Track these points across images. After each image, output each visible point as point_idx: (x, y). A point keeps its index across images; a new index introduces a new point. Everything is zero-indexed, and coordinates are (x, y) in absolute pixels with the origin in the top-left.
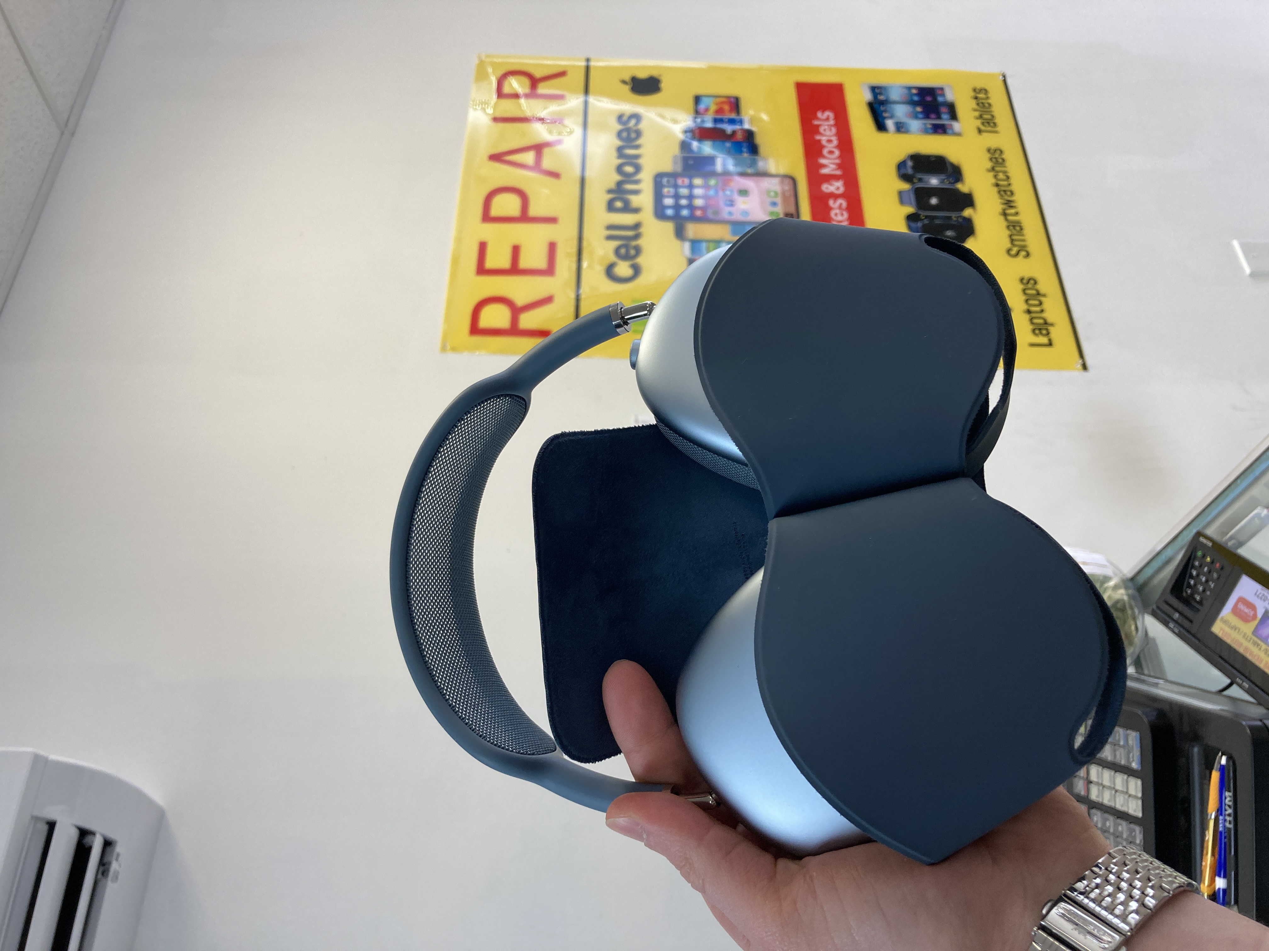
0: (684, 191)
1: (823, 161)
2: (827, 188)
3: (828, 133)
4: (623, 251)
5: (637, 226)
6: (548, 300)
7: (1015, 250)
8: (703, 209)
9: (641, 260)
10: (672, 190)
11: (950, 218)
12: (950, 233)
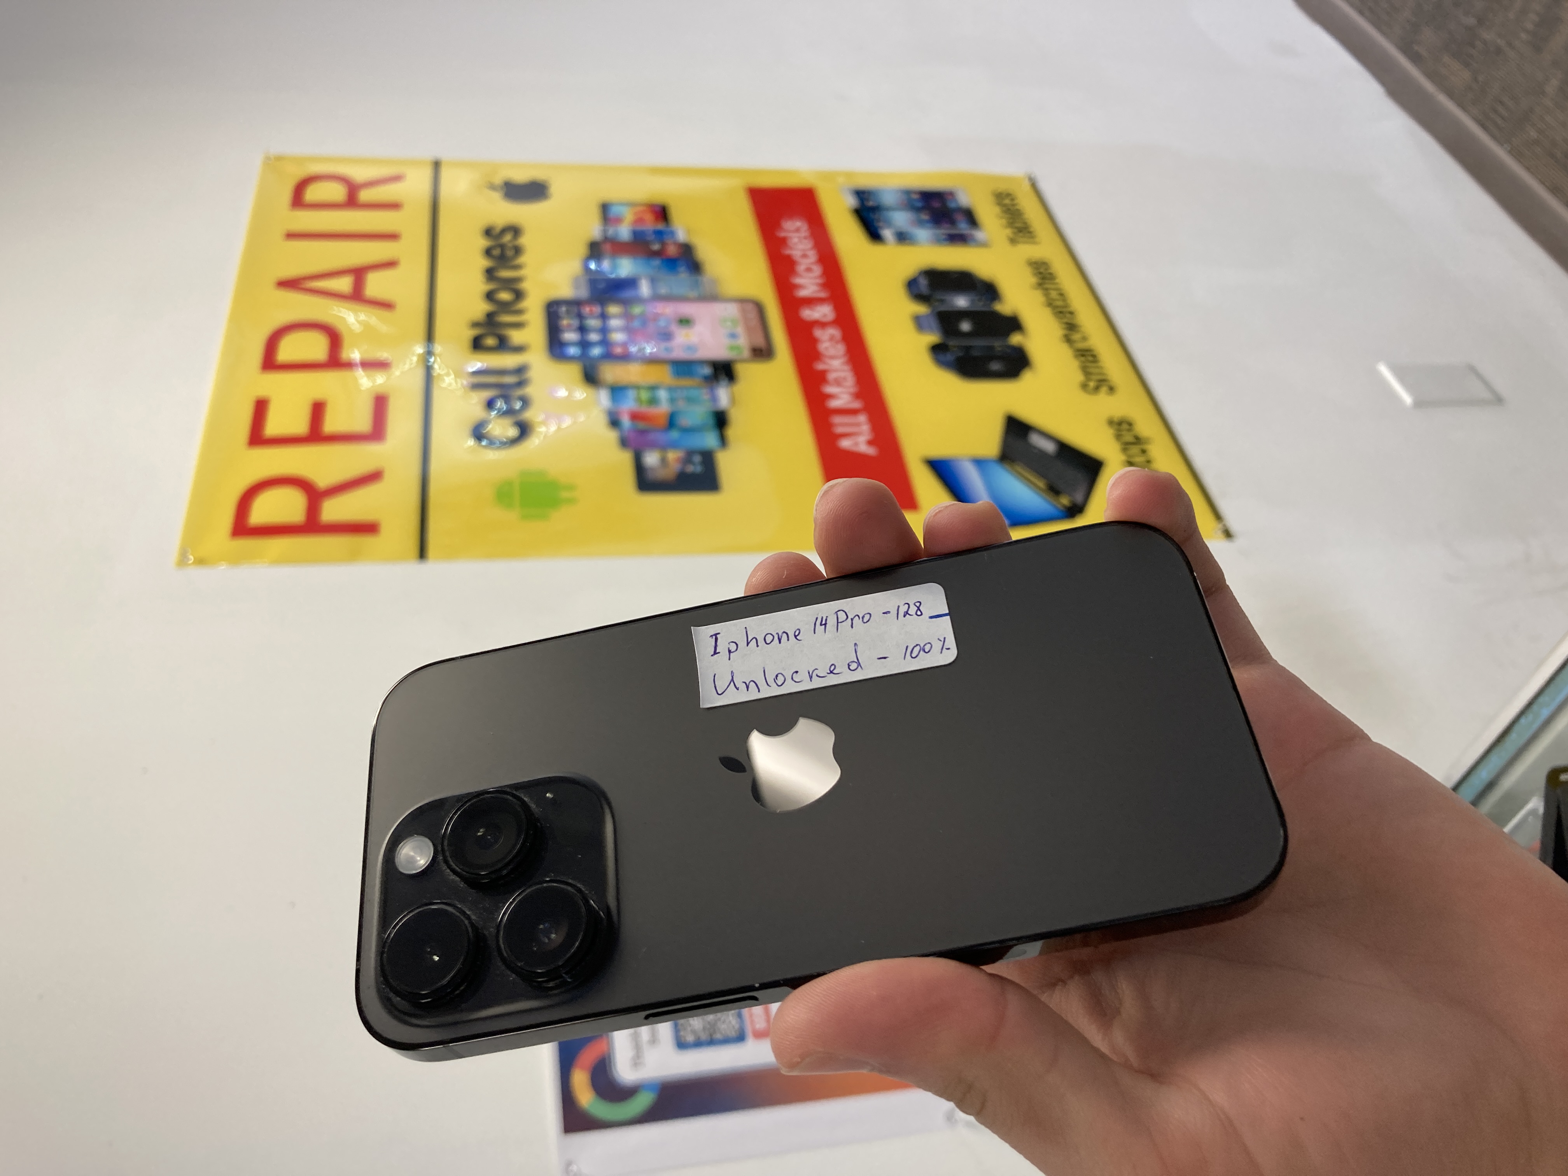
0: (593, 323)
1: (798, 281)
2: (810, 314)
3: (801, 247)
4: (499, 404)
5: (520, 370)
6: (374, 477)
7: (1092, 384)
8: (625, 345)
9: (530, 416)
10: (575, 323)
11: (993, 347)
12: (995, 366)
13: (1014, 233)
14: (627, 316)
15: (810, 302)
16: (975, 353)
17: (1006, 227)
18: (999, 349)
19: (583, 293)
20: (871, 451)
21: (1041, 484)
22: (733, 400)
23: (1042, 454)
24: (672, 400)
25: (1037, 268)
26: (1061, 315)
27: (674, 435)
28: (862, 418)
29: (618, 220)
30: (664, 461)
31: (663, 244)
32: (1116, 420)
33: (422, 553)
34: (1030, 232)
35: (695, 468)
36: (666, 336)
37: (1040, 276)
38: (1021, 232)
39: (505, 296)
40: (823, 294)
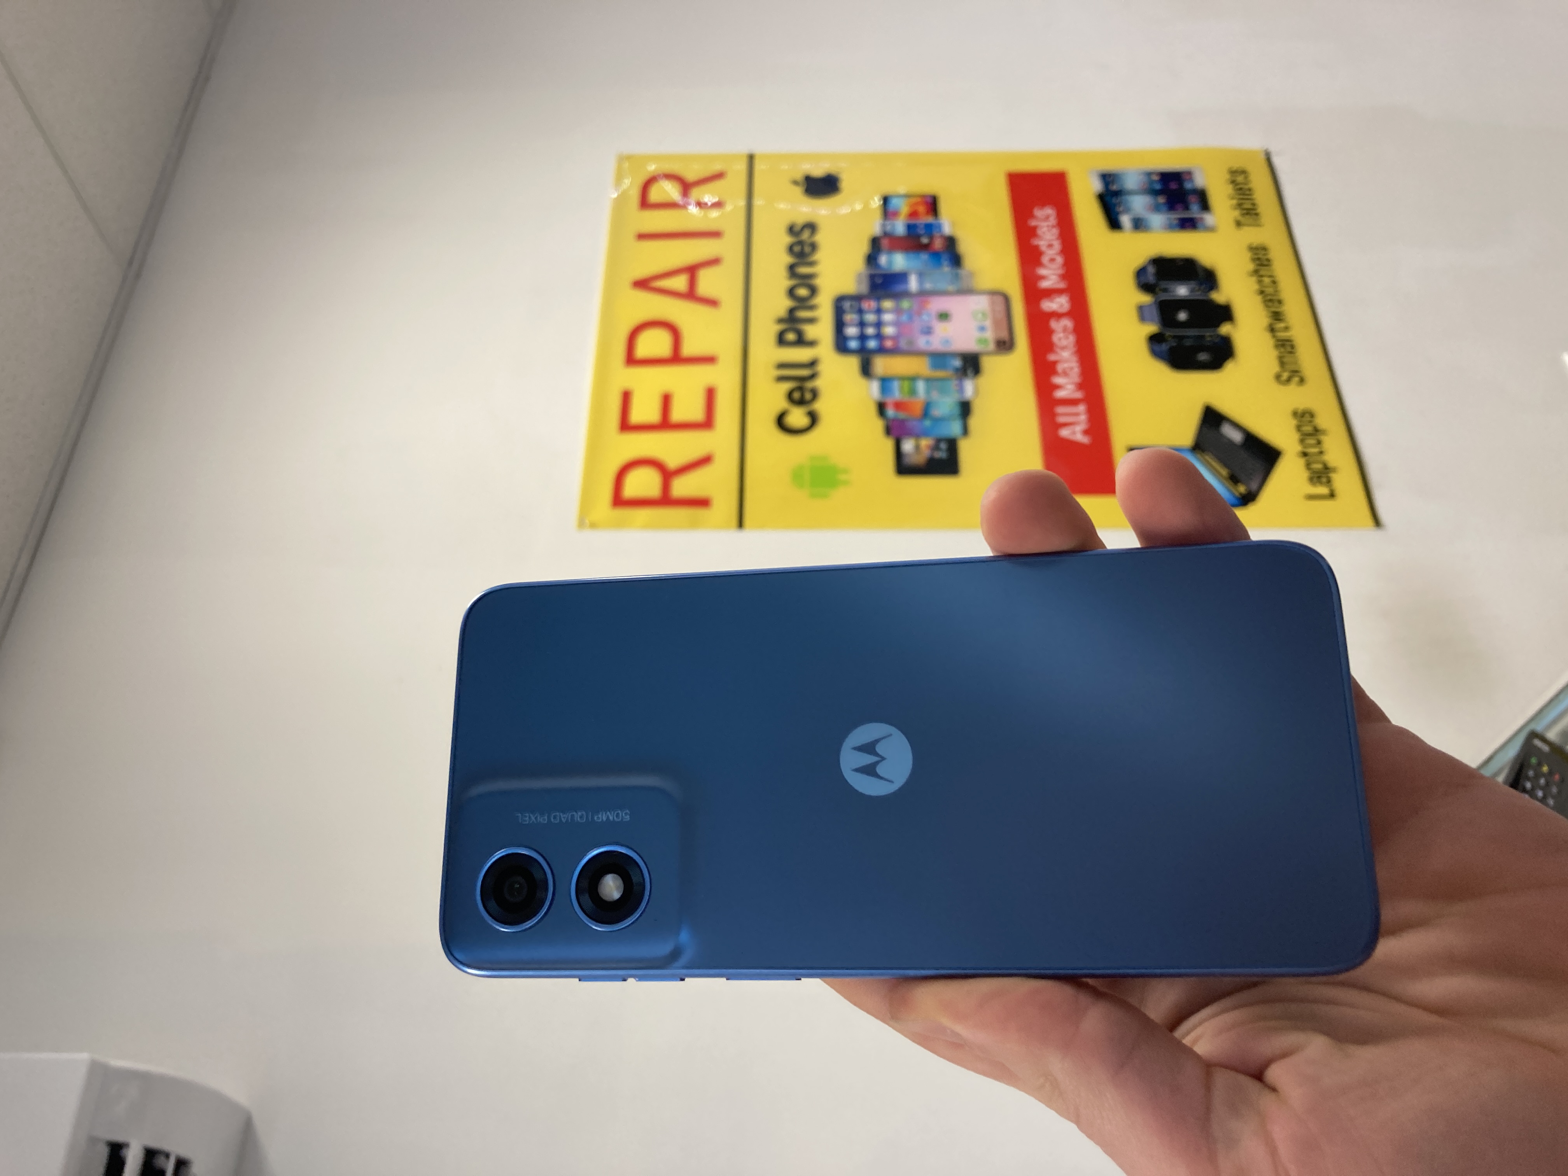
0: (870, 318)
1: (1042, 272)
2: (1047, 305)
3: (1048, 236)
4: (797, 395)
5: (813, 364)
6: (705, 460)
7: (1285, 375)
8: (895, 338)
9: (819, 406)
10: (856, 317)
11: (1203, 337)
12: (1203, 357)
13: (1243, 215)
14: (898, 311)
15: (1049, 293)
16: (1188, 343)
17: (1235, 209)
18: (1209, 339)
19: (864, 289)
20: (1085, 440)
21: (1224, 472)
22: (976, 391)
23: (1230, 443)
24: (928, 391)
25: (1256, 254)
26: (1270, 304)
27: (927, 423)
28: (1082, 408)
29: (895, 214)
30: (917, 447)
31: (931, 237)
32: (1300, 411)
33: (741, 524)
34: (1257, 214)
35: (942, 454)
36: (928, 331)
37: (1258, 262)
38: (1247, 214)
39: (803, 292)
40: (1062, 285)
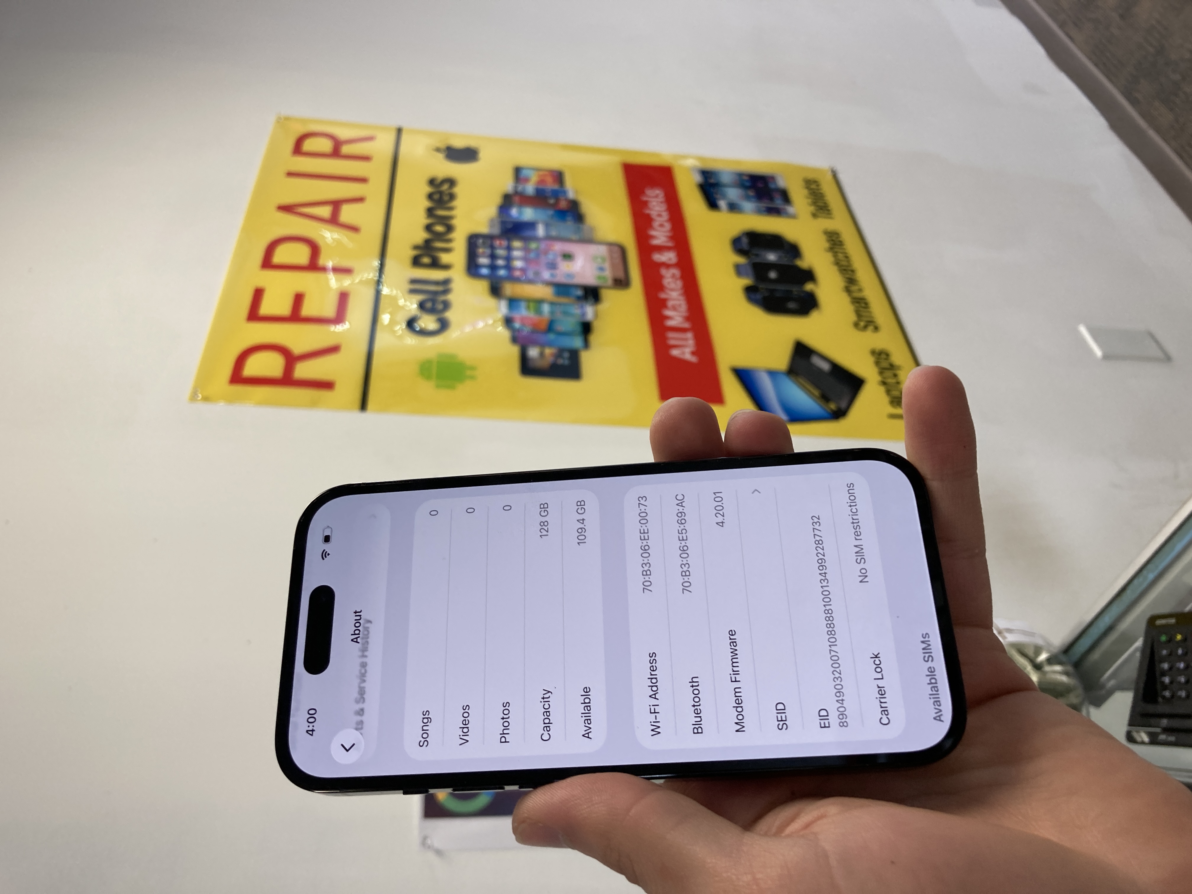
0: (501, 252)
1: (653, 233)
2: (658, 257)
3: (657, 208)
4: (429, 305)
5: (446, 282)
6: (334, 349)
7: (862, 324)
8: (523, 270)
9: (449, 315)
10: (488, 251)
11: (791, 291)
12: (791, 305)
13: (817, 210)
14: (526, 249)
15: (660, 249)
16: (778, 295)
17: (811, 205)
18: (796, 293)
19: (496, 231)
20: (693, 359)
21: (816, 393)
22: (596, 315)
23: (820, 371)
24: (552, 313)
25: (830, 237)
26: (845, 272)
27: (551, 336)
28: (690, 335)
29: (527, 180)
30: (542, 354)
31: (557, 200)
32: (877, 351)
33: (363, 405)
34: (829, 210)
35: (564, 361)
36: (553, 266)
37: (832, 242)
38: (821, 209)
39: (439, 228)
40: (670, 244)
